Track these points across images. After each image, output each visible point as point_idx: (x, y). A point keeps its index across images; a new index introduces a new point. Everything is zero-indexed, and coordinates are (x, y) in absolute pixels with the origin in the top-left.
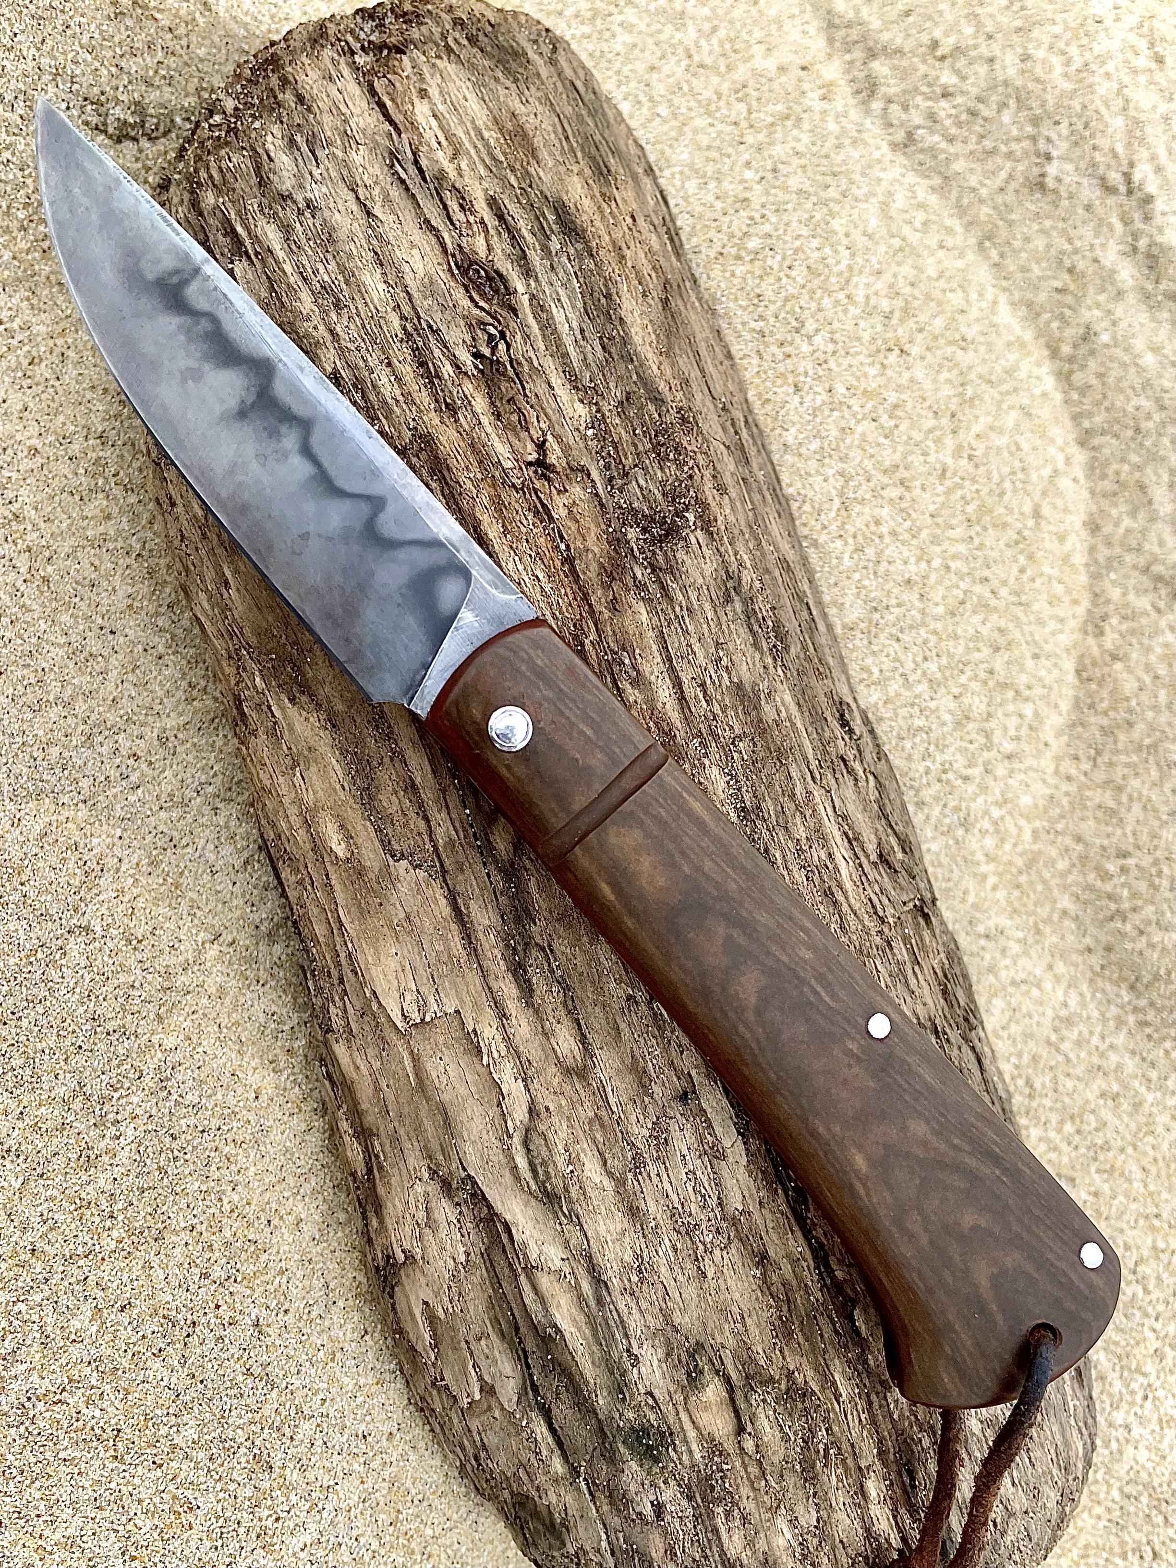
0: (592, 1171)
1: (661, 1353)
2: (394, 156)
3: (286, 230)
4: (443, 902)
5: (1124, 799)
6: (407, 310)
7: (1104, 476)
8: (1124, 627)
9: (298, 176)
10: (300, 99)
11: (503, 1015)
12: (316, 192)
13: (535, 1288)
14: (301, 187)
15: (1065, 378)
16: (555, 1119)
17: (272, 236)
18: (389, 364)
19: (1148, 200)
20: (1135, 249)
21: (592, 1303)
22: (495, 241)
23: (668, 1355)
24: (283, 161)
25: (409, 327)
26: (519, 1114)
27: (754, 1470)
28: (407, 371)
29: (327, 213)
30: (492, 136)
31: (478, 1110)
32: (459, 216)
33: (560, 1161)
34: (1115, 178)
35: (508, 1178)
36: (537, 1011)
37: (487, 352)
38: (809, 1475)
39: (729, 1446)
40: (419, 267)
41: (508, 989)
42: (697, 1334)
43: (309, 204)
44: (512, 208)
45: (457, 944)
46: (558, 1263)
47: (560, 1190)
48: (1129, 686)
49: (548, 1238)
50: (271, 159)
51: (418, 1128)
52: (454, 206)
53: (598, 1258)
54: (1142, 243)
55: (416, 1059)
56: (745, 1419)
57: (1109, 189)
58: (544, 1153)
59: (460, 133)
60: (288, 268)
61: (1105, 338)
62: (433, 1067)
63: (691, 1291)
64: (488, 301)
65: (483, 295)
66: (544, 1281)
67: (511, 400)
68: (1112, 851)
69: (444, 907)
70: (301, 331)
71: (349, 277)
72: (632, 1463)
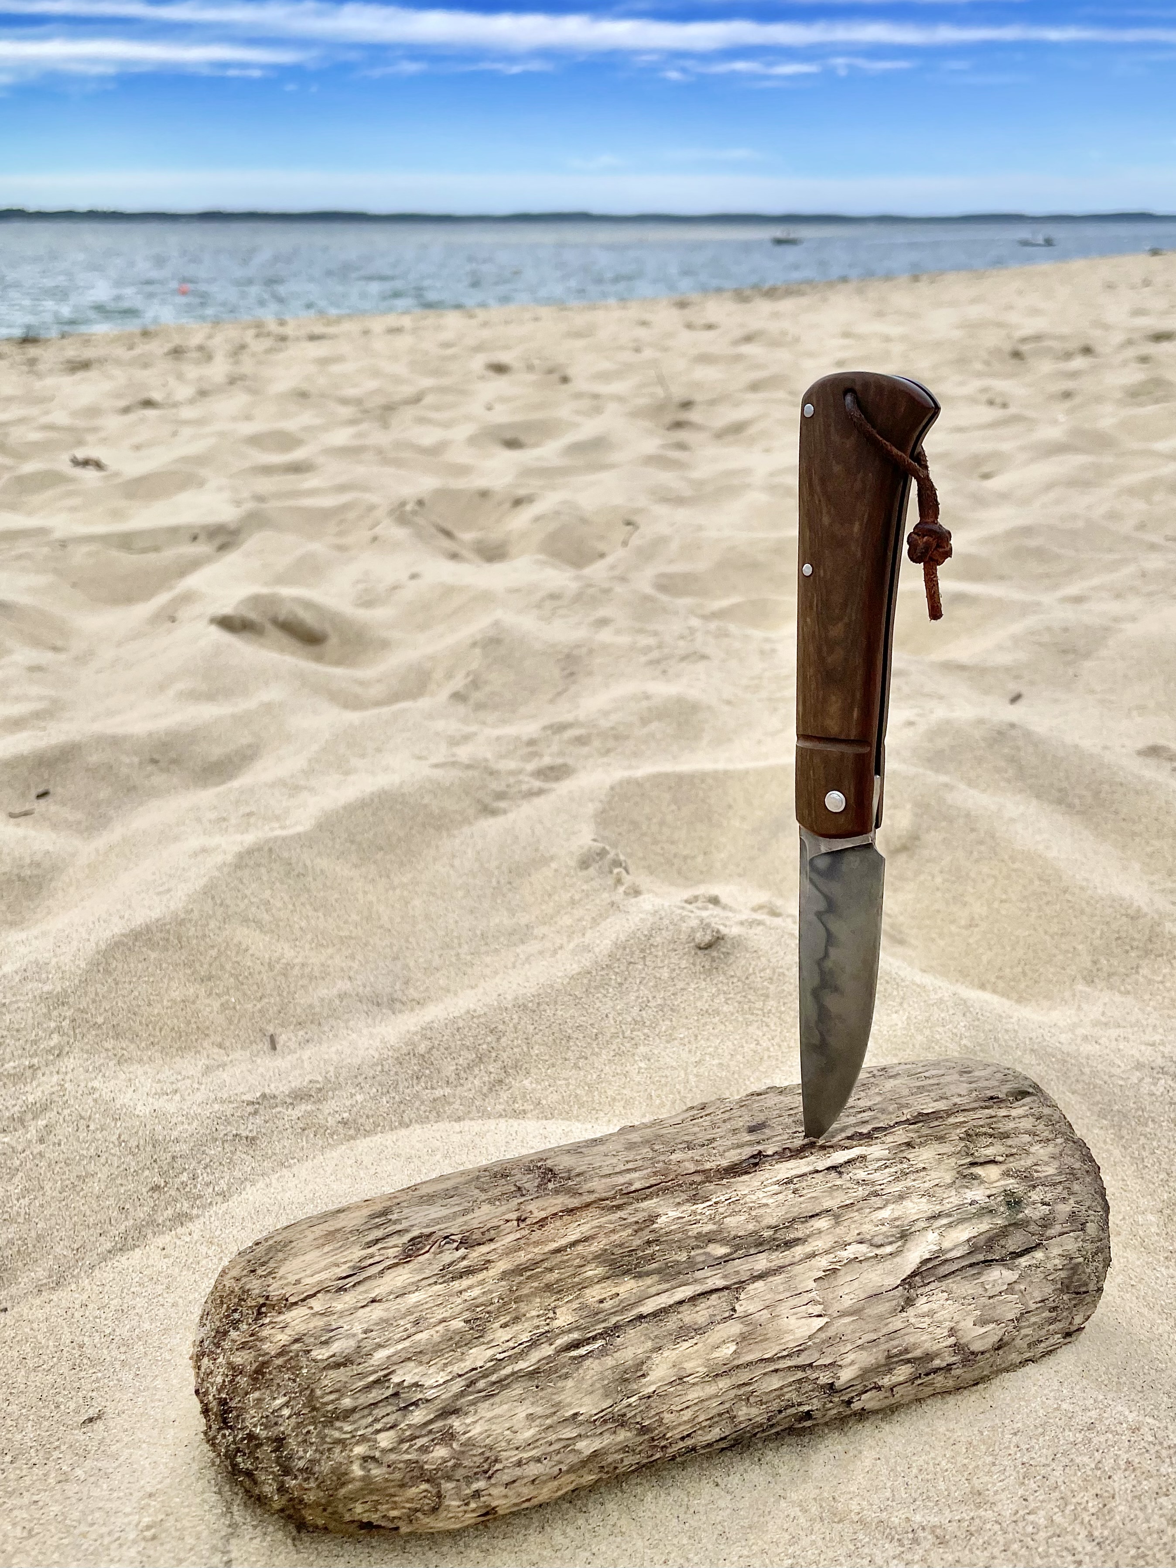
0: (885, 1213)
1: (967, 1190)
2: (340, 1289)
3: (380, 1346)
4: (756, 1285)
5: (618, 1097)
6: (432, 1281)
7: (427, 1118)
8: (520, 1102)
9: (347, 1337)
10: (296, 1341)
11: (813, 1255)
12: (358, 1329)
13: (951, 1250)
14: (354, 1335)
15: (367, 1133)
16: (863, 1230)
17: (381, 1355)
18: (461, 1292)
19: (264, 1096)
20: (291, 1104)
21: (951, 1219)
22: (390, 1244)
23: (967, 1187)
24: (336, 1347)
25: (441, 1281)
26: (863, 1248)
27: (1011, 1159)
28: (465, 1282)
29: (372, 1322)
30: (327, 1249)
31: (865, 1276)
32: (377, 1259)
33: (884, 1229)
34: (250, 1109)
35: (897, 1259)
36: (809, 1236)
37: (456, 1244)
38: (1006, 1136)
39: (1004, 1167)
40: (406, 1277)
41: (799, 1251)
42: (954, 1173)
43: (365, 1332)
44: (371, 1237)
45: (778, 1279)
46: (936, 1234)
47: (898, 1230)
48: (556, 1097)
49: (924, 1239)
50: (334, 1356)
51: (881, 1317)
52: (371, 1261)
53: (929, 1214)
54: (289, 1100)
55: (843, 1314)
56: (987, 1159)
57: (256, 1112)
58: (881, 1237)
59: (323, 1264)
60: (400, 1346)
61: (346, 1115)
62: (847, 1302)
63: (933, 1174)
64: (425, 1245)
65: (422, 1248)
66: (946, 1245)
67: (483, 1233)
68: (648, 1102)
69: (759, 1284)
70: (439, 1339)
71: (409, 1312)
72: (1026, 1212)
